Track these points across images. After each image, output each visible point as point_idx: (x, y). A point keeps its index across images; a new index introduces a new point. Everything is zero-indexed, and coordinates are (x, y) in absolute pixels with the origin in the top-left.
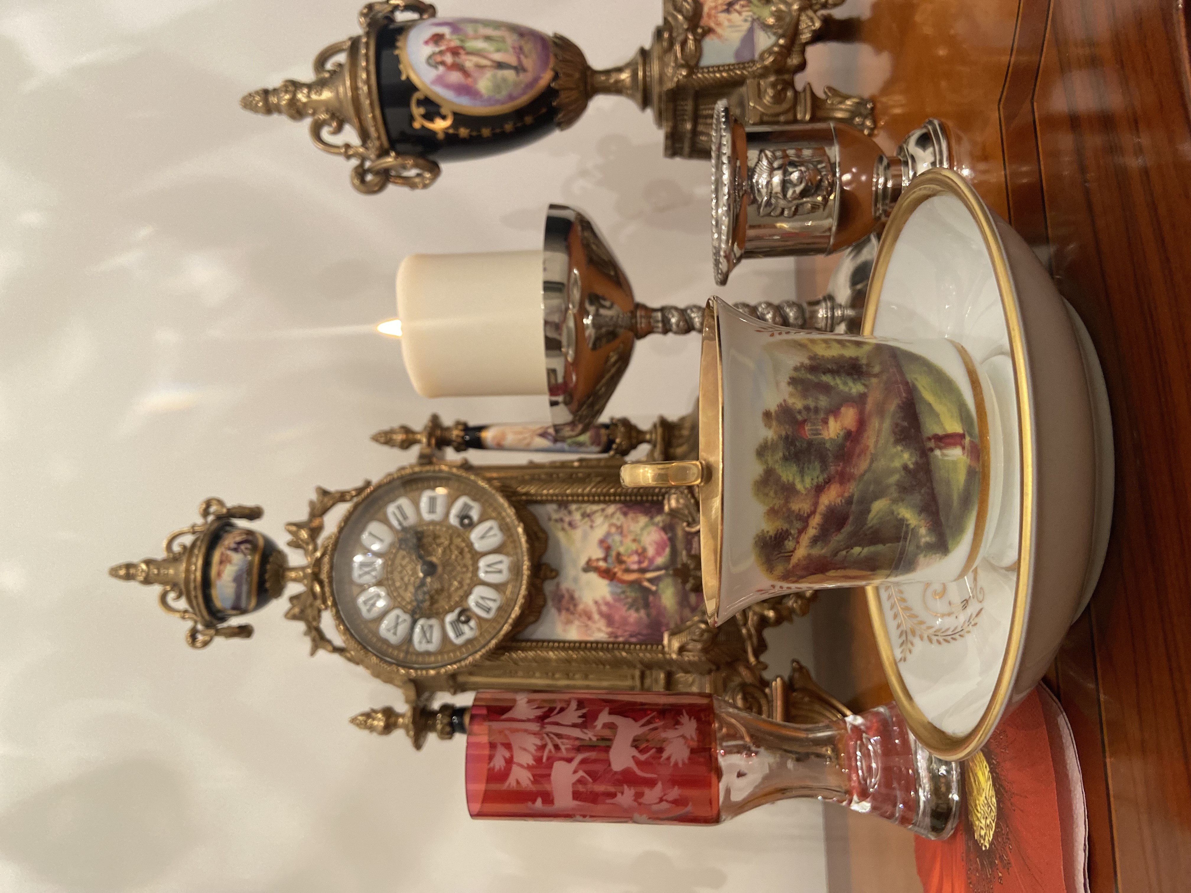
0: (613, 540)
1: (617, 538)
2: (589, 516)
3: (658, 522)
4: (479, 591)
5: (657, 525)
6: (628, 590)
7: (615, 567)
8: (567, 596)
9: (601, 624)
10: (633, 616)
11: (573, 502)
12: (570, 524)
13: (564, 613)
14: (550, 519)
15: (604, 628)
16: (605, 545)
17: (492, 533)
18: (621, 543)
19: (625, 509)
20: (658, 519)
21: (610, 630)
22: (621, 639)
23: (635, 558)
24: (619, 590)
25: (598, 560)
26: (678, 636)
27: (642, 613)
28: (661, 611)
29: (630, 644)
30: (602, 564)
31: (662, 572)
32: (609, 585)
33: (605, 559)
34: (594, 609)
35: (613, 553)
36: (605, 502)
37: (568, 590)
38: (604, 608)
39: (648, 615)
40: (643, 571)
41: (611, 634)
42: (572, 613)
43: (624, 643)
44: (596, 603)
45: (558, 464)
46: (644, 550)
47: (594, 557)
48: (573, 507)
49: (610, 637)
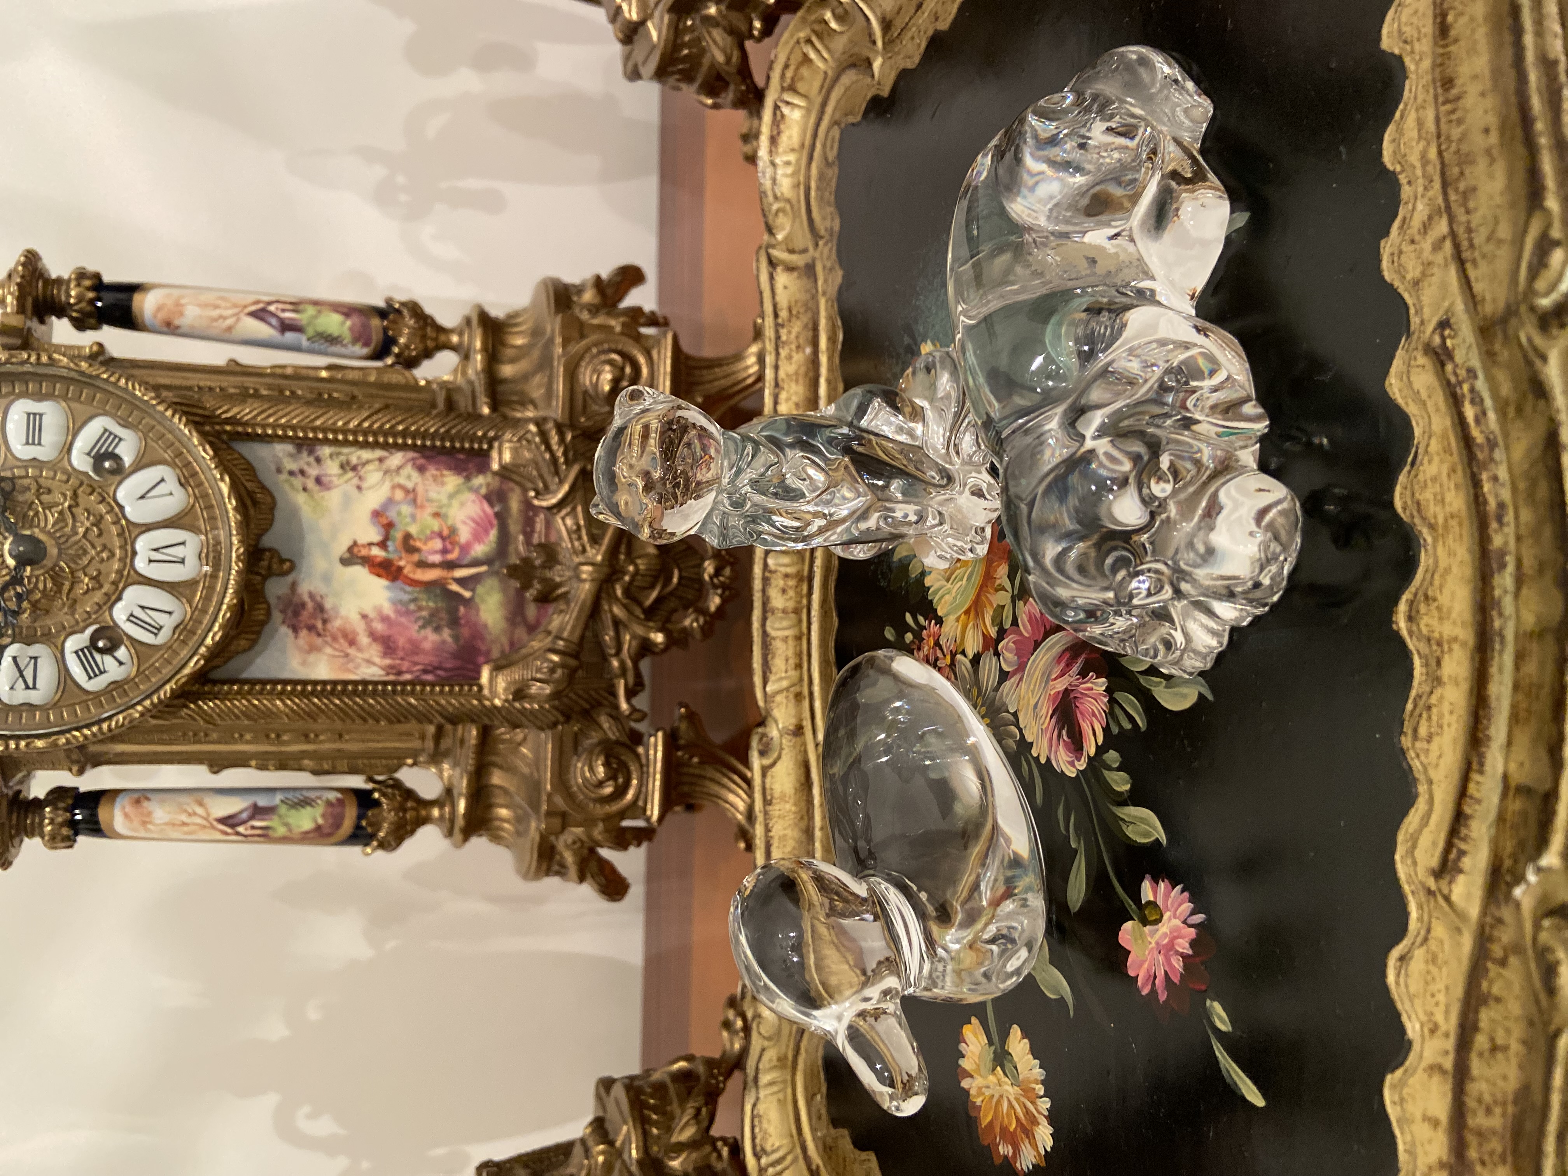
0: (399, 513)
1: (406, 509)
2: (354, 468)
3: (481, 486)
4: (133, 595)
5: (476, 491)
6: (423, 596)
7: (401, 558)
8: (310, 605)
9: (374, 652)
10: (430, 639)
11: (326, 441)
12: (318, 481)
13: (304, 633)
14: (279, 471)
15: (377, 660)
16: (385, 522)
17: (162, 489)
18: (413, 517)
19: (421, 461)
20: (479, 480)
21: (388, 662)
22: (407, 677)
23: (438, 544)
24: (406, 597)
25: (371, 544)
26: (506, 672)
27: (446, 634)
28: (478, 633)
29: (424, 684)
30: (376, 552)
31: (484, 568)
32: (388, 588)
33: (383, 545)
34: (360, 627)
35: (398, 535)
36: (385, 446)
37: (311, 595)
38: (379, 626)
39: (456, 638)
40: (450, 565)
41: (389, 669)
42: (319, 635)
43: (412, 683)
44: (364, 617)
45: (289, 371)
46: (453, 531)
47: (363, 540)
48: (326, 451)
49: (388, 674)
